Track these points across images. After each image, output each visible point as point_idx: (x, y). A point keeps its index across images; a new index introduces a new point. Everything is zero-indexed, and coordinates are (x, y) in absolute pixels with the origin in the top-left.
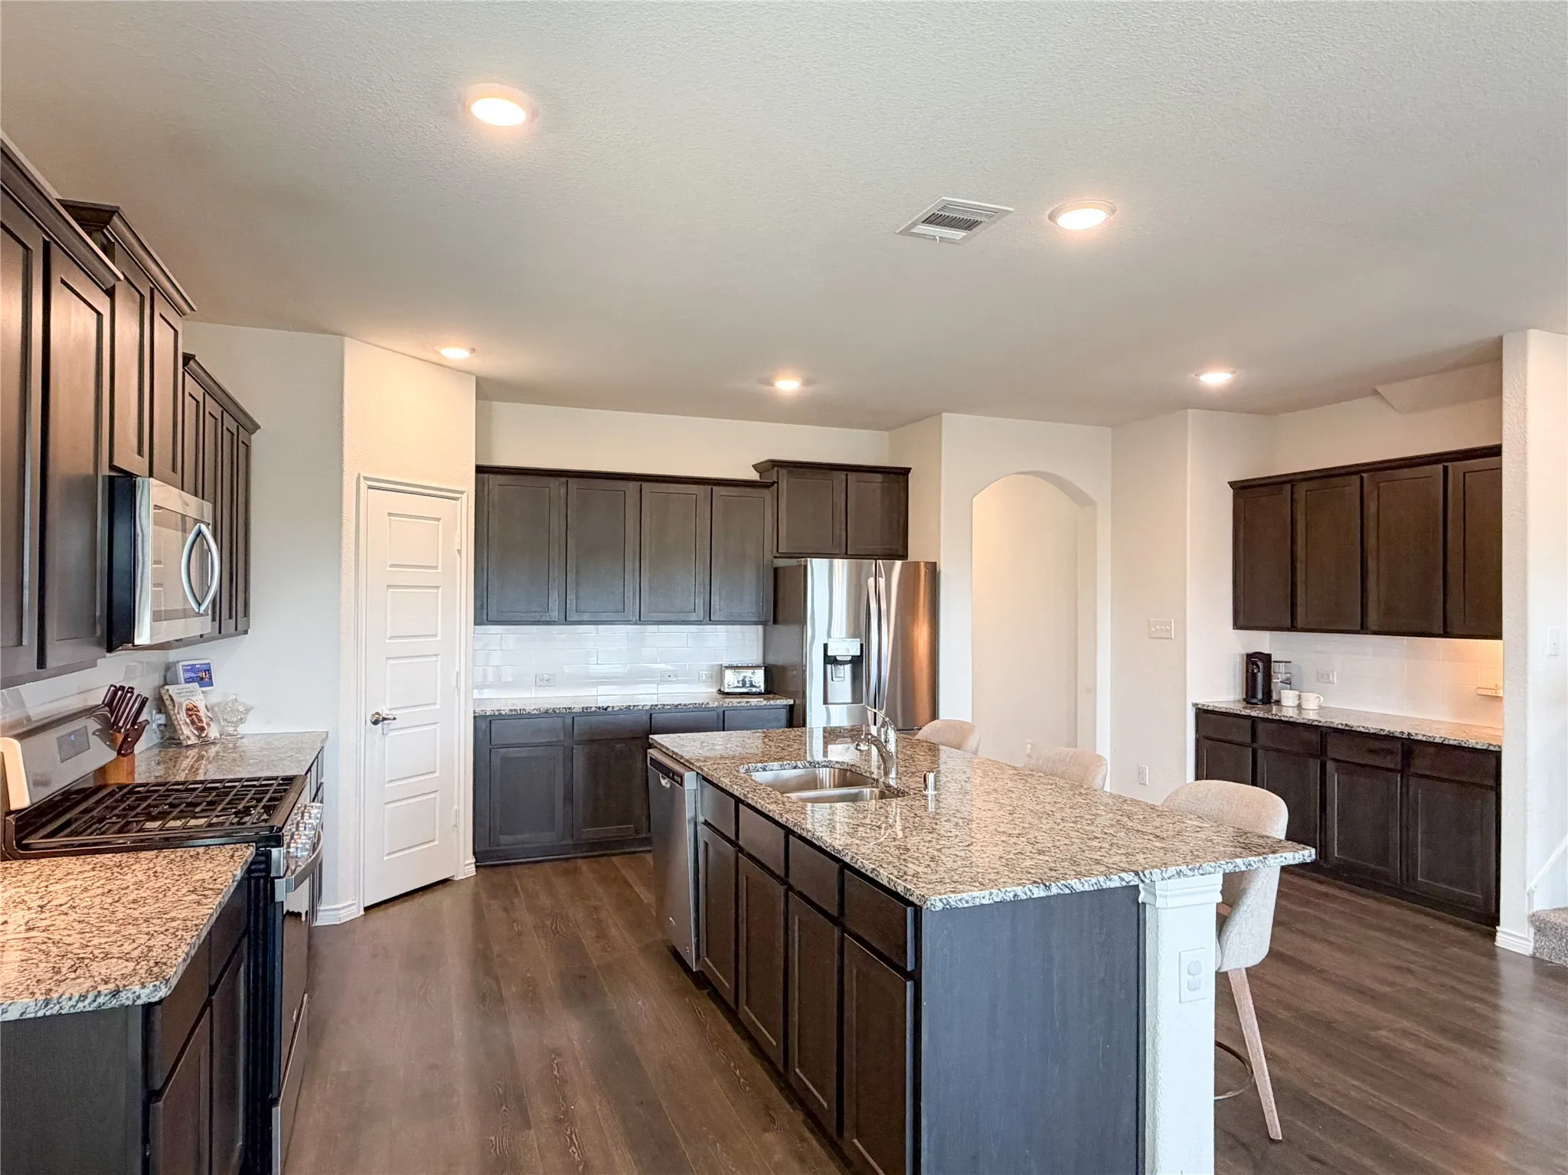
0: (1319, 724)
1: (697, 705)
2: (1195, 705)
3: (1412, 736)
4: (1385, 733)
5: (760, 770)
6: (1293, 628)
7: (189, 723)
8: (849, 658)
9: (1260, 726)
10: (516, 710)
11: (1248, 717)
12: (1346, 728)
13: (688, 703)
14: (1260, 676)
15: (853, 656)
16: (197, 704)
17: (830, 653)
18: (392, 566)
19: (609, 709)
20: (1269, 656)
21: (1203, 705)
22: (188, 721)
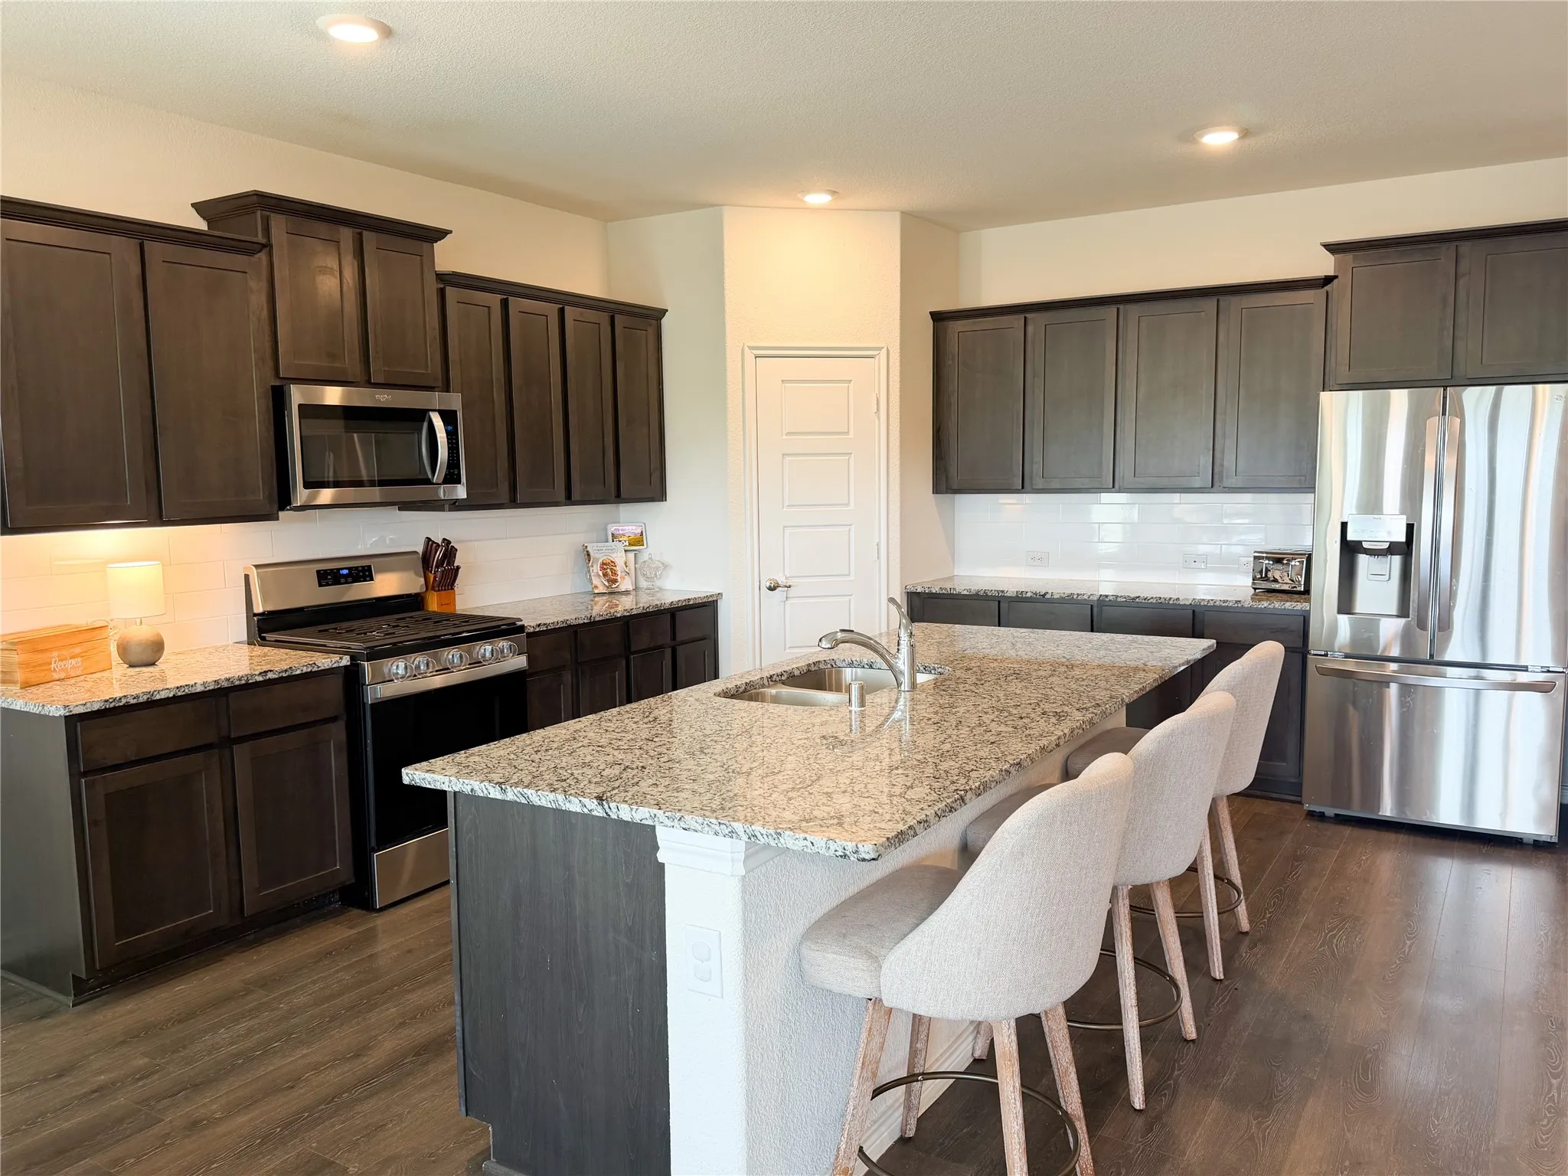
1: (1162, 600)
5: (866, 666)
7: (601, 575)
8: (1386, 546)
10: (946, 589)
13: (1150, 596)
15: (1391, 543)
16: (616, 560)
17: (1350, 537)
18: (788, 434)
19: (1048, 596)
22: (601, 573)
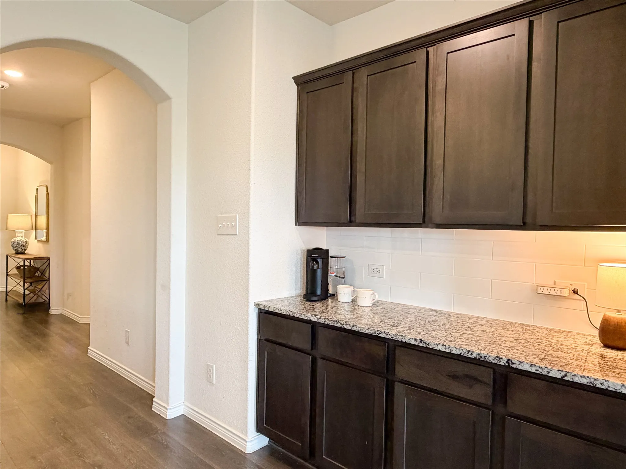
0: (387, 337)
2: (257, 305)
3: (513, 363)
4: (474, 355)
6: (351, 222)
9: (322, 334)
11: (309, 322)
12: (421, 345)
14: (319, 273)
20: (327, 251)
21: (265, 306)
